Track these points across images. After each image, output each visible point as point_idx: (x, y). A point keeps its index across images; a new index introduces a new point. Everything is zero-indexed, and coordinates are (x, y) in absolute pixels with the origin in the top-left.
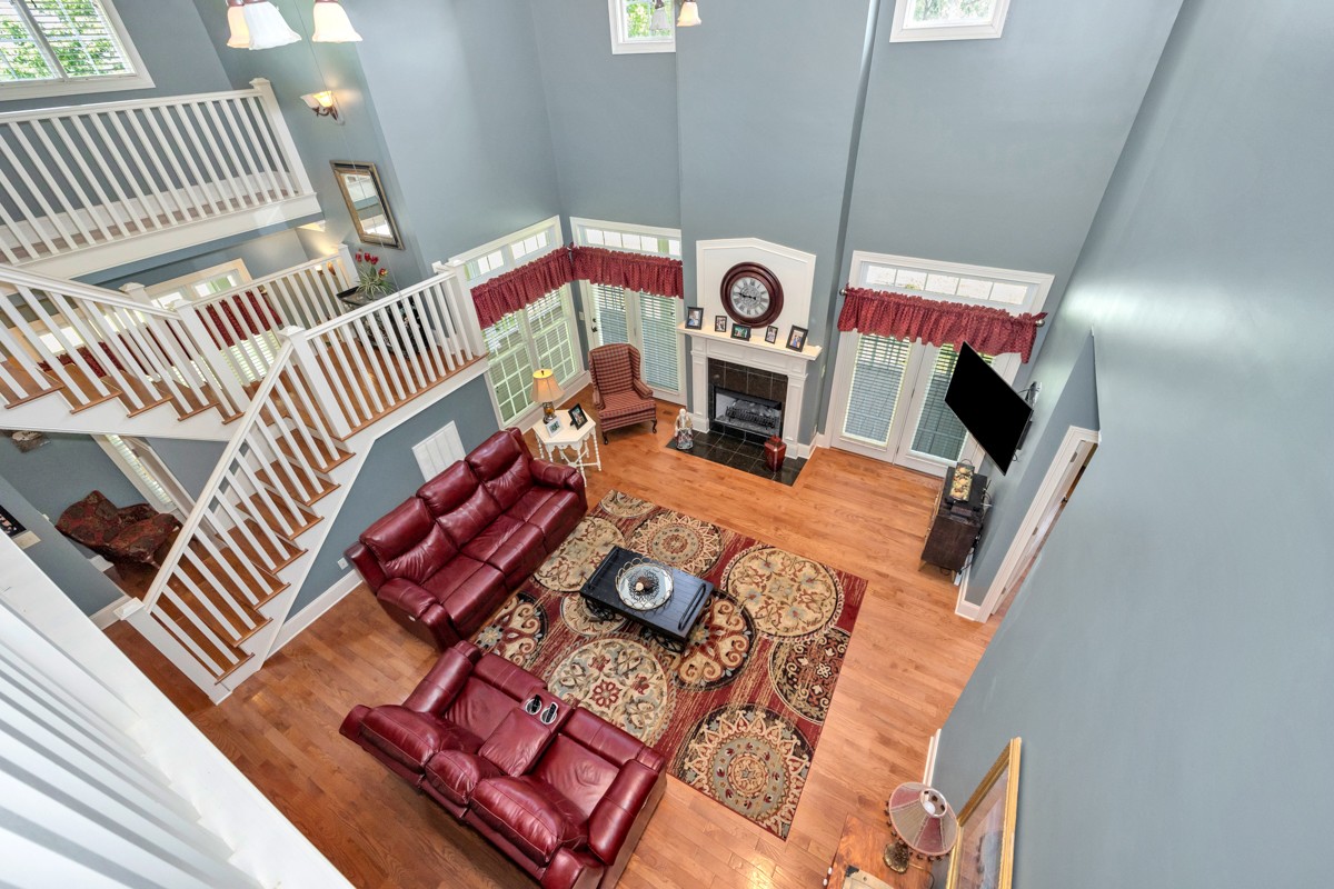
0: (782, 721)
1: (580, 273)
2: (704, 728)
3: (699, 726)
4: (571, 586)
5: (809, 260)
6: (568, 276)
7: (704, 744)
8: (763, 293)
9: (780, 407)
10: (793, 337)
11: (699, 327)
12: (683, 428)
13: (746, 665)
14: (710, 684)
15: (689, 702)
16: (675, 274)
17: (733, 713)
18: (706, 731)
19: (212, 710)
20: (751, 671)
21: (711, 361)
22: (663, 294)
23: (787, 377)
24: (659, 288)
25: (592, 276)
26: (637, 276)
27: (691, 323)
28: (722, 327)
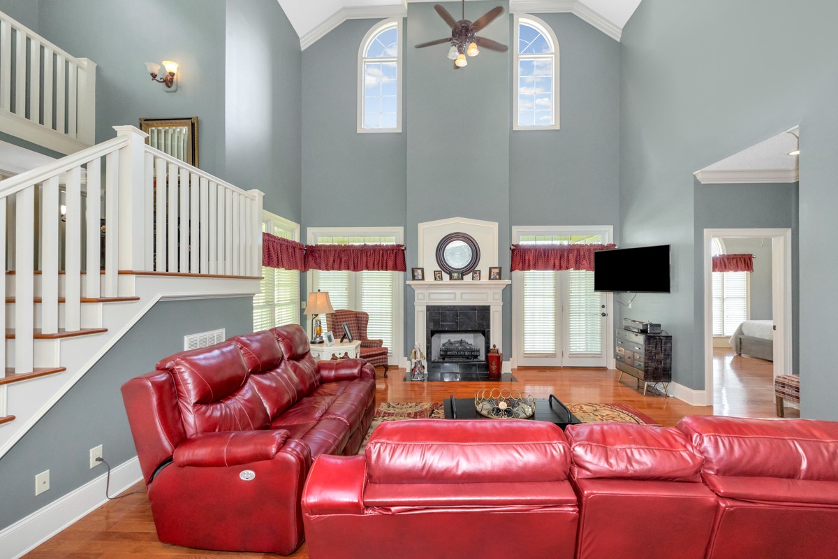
1: (311, 263)
5: (494, 226)
6: (303, 266)
8: (465, 249)
9: (484, 333)
10: (492, 274)
11: (423, 279)
12: (419, 359)
21: (429, 309)
22: (386, 270)
23: (489, 306)
24: (382, 267)
25: (323, 265)
26: (365, 259)
27: (416, 278)
28: (439, 277)
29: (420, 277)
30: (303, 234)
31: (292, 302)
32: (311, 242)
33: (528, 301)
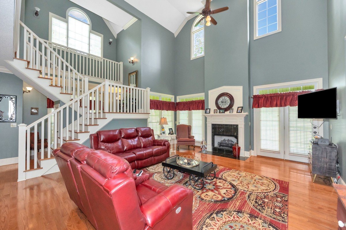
0: (261, 219)
1: (177, 108)
2: (214, 215)
3: (211, 214)
4: (158, 171)
5: (241, 88)
6: (174, 109)
7: (214, 221)
8: (228, 100)
9: (237, 137)
10: (238, 110)
11: (209, 113)
12: (204, 145)
13: (234, 197)
14: (216, 201)
15: (206, 205)
16: (203, 104)
17: (231, 212)
18: (215, 217)
19: (16, 182)
20: (237, 200)
21: (213, 125)
22: (199, 110)
23: (238, 125)
24: (198, 108)
25: (180, 109)
26: (192, 106)
27: (207, 113)
28: (216, 112)
29: (208, 112)
30: (175, 99)
31: (172, 121)
32: (178, 101)
33: (262, 123)
